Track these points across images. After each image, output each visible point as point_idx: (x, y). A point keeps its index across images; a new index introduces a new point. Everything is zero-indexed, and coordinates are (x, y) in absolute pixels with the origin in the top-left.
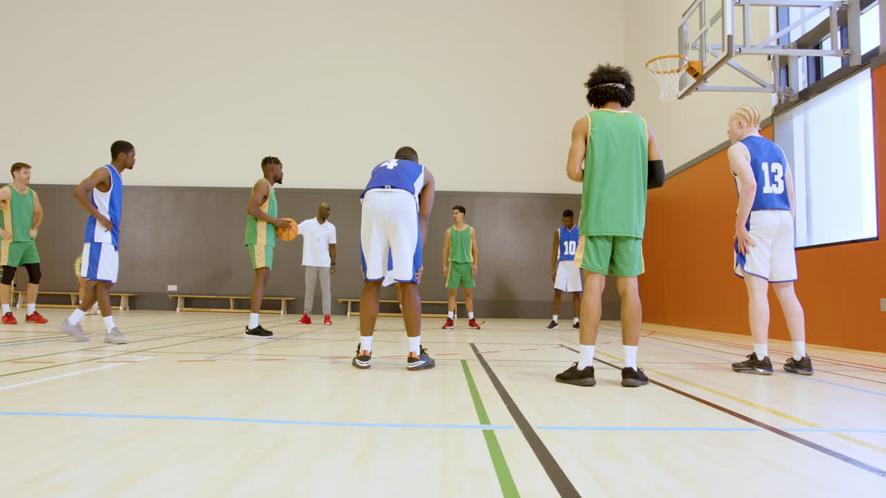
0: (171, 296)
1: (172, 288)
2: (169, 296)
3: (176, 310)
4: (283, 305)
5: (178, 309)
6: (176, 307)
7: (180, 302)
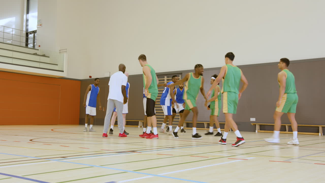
0: (252, 124)
1: (253, 119)
2: (251, 124)
3: (255, 132)
4: (321, 129)
5: (256, 131)
6: (256, 130)
7: (258, 127)
